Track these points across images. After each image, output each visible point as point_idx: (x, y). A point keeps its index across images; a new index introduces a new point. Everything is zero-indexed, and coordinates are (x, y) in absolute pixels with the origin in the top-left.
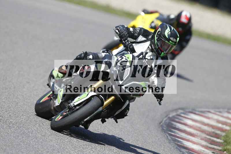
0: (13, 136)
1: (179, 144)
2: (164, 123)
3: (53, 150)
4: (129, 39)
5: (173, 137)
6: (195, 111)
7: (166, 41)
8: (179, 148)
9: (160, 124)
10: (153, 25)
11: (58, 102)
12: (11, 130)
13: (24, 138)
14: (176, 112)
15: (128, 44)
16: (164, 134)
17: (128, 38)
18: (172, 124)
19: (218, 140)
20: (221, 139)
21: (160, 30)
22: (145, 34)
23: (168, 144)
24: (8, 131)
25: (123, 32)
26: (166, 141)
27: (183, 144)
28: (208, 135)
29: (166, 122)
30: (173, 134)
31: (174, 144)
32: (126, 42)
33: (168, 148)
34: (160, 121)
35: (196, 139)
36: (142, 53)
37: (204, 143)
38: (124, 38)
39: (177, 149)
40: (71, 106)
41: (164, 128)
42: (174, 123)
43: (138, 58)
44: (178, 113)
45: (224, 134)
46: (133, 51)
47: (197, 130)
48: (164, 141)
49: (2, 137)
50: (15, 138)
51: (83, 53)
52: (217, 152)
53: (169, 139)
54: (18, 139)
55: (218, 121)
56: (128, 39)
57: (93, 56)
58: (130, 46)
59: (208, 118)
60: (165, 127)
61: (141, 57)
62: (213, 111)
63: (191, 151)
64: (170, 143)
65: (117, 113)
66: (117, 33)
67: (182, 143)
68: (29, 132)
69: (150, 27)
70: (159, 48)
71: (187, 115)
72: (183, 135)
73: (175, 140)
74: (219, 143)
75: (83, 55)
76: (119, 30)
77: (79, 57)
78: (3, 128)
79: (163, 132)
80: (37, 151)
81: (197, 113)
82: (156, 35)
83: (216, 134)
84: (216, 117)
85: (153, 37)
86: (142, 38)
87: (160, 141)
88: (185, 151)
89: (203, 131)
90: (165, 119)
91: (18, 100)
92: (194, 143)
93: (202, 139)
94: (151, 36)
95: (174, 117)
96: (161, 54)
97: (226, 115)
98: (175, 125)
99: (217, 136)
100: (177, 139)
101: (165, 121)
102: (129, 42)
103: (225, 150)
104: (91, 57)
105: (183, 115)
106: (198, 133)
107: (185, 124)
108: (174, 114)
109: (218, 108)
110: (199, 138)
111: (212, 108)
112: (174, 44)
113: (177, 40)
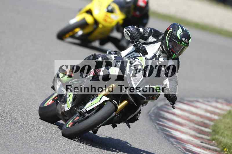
1: (167, 133)
2: (152, 112)
3: (40, 139)
5: (161, 127)
6: (184, 100)
8: (167, 137)
9: (148, 113)
10: (110, 8)
15: (140, 46)
16: (153, 124)
17: (140, 39)
18: (160, 114)
19: (207, 130)
20: (209, 129)
21: (172, 30)
22: (156, 35)
23: (156, 133)
26: (154, 130)
27: (172, 134)
29: (154, 112)
30: (161, 123)
31: (162, 133)
32: (137, 44)
33: (156, 138)
34: (148, 111)
35: (185, 129)
37: (193, 133)
38: (136, 40)
39: (165, 139)
40: (84, 112)
42: (162, 113)
45: (212, 123)
46: (145, 53)
47: (185, 119)
48: (153, 131)
52: (206, 141)
53: (157, 129)
54: (6, 128)
55: (207, 111)
56: (139, 41)
57: (102, 58)
59: (196, 107)
60: (153, 117)
62: (201, 100)
63: (179, 140)
64: (158, 132)
65: (130, 118)
66: (128, 34)
67: (170, 133)
69: (107, 10)
70: (170, 49)
72: (171, 124)
73: (164, 130)
74: (208, 132)
77: (87, 59)
79: (151, 122)
80: (25, 141)
81: (185, 102)
82: (167, 36)
84: (204, 106)
85: (164, 38)
86: (152, 39)
88: (173, 141)
89: (191, 121)
90: (153, 109)
91: (6, 89)
92: (182, 132)
93: (190, 129)
94: (162, 36)
95: (162, 106)
97: (214, 104)
98: (163, 115)
99: (206, 126)
100: (165, 128)
102: (141, 44)
103: (214, 140)
104: (100, 59)
107: (174, 114)
108: (163, 104)
109: (207, 97)
110: (188, 127)
112: (186, 45)
113: (189, 41)
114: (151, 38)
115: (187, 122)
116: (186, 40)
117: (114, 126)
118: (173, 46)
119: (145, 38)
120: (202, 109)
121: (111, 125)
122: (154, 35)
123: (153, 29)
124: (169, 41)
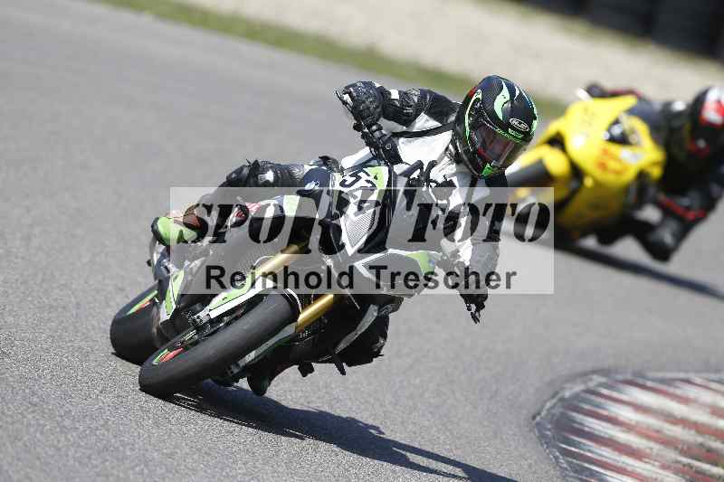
0: (74, 457)
2: (547, 415)
4: (383, 122)
5: (575, 461)
6: (645, 378)
7: (498, 130)
9: (534, 418)
11: (166, 312)
12: (66, 437)
13: (107, 463)
14: (585, 382)
15: (379, 139)
16: (547, 451)
17: (382, 118)
18: (572, 420)
21: (480, 96)
22: (437, 109)
24: (59, 441)
25: (364, 102)
26: (552, 472)
28: (683, 453)
29: (553, 415)
30: (573, 449)
32: (372, 132)
34: (533, 412)
35: (648, 467)
36: (419, 165)
37: (671, 479)
38: (369, 120)
40: (201, 321)
41: (548, 433)
42: (579, 417)
43: (406, 179)
44: (591, 385)
46: (394, 158)
47: (648, 437)
48: (547, 472)
49: (39, 459)
50: (80, 462)
51: (248, 164)
53: (561, 467)
54: (90, 466)
55: (716, 411)
56: (379, 123)
57: (275, 173)
58: (385, 143)
59: (684, 400)
60: (549, 430)
61: (416, 175)
62: (698, 379)
64: (564, 478)
65: (342, 346)
66: (345, 103)
68: (124, 444)
70: (475, 150)
71: (619, 391)
72: (607, 454)
73: (582, 471)
75: (246, 171)
76: (354, 94)
77: (234, 176)
78: (42, 433)
79: (542, 445)
81: (649, 384)
82: (467, 112)
83: (709, 450)
84: (707, 397)
85: (460, 120)
86: (427, 120)
87: (535, 472)
89: (668, 442)
90: (548, 405)
93: (664, 467)
94: (455, 115)
95: (576, 396)
96: (484, 168)
98: (581, 424)
99: (713, 457)
100: (587, 465)
101: (548, 410)
104: (270, 176)
105: (605, 391)
106: (651, 449)
107: (613, 421)
108: (578, 388)
109: (716, 369)
110: (657, 464)
111: (697, 371)
112: (522, 139)
113: (530, 126)
114: (423, 121)
115: (656, 447)
116: (520, 123)
117: (306, 370)
118: (484, 142)
119: (406, 118)
120: (703, 405)
121: (297, 367)
122: (432, 111)
123: (430, 92)
124: (472, 127)
